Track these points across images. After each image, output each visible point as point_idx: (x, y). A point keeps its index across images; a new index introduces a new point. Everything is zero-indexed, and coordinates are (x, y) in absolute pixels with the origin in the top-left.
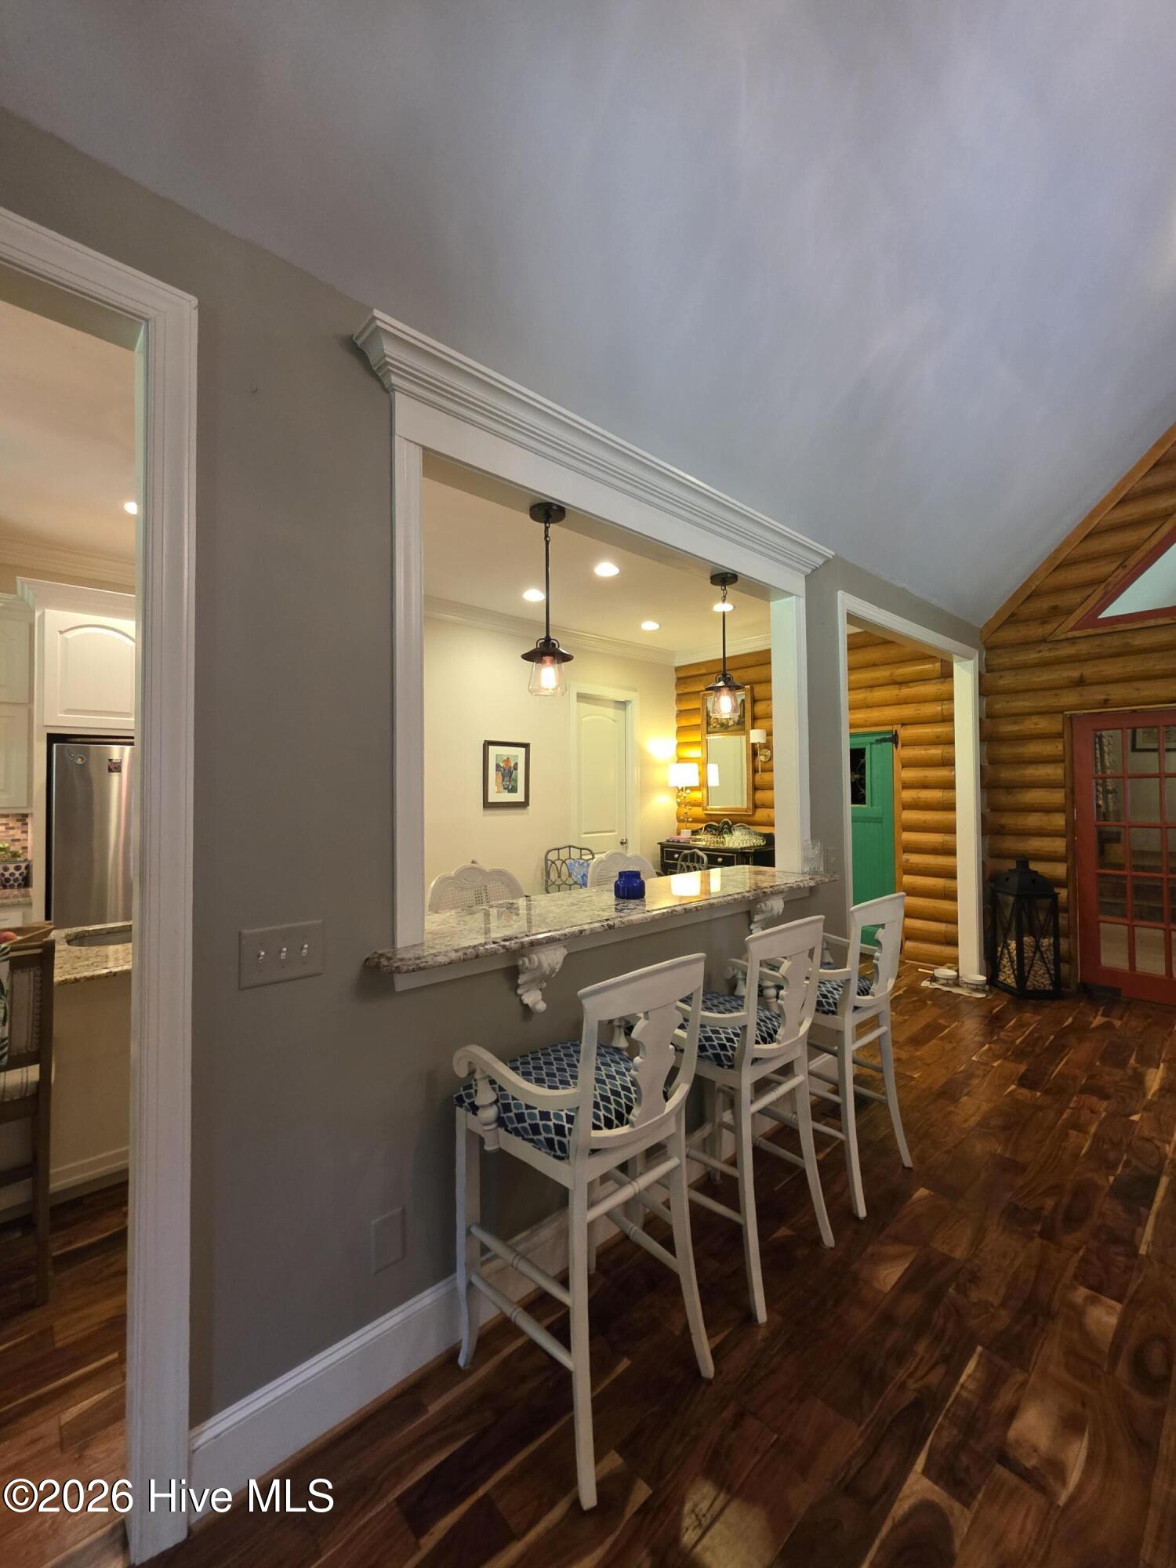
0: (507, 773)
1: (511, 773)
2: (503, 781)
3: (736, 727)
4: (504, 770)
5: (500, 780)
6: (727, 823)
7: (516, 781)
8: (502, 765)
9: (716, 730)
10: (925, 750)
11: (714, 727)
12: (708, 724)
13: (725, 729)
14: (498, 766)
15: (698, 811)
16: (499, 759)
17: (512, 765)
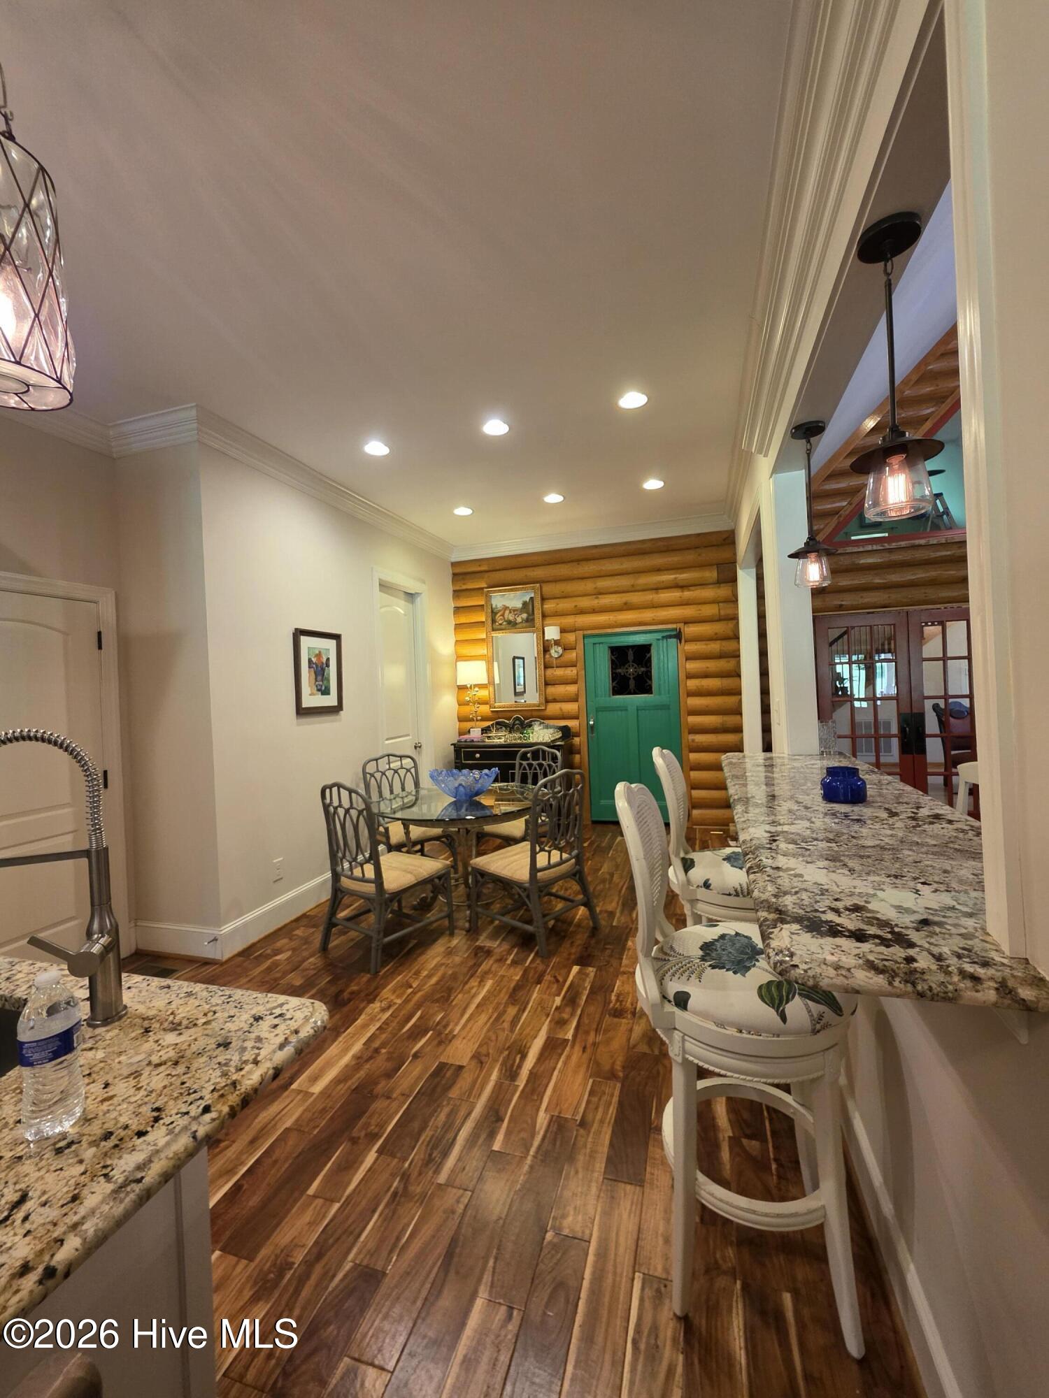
0: (319, 670)
1: (323, 670)
2: (316, 681)
3: (524, 625)
4: (317, 666)
5: (313, 681)
6: (518, 719)
7: (328, 680)
8: (314, 660)
9: (503, 627)
10: (707, 645)
11: (501, 624)
12: (494, 621)
13: (513, 626)
14: (310, 661)
15: (485, 709)
16: (311, 652)
17: (324, 660)
